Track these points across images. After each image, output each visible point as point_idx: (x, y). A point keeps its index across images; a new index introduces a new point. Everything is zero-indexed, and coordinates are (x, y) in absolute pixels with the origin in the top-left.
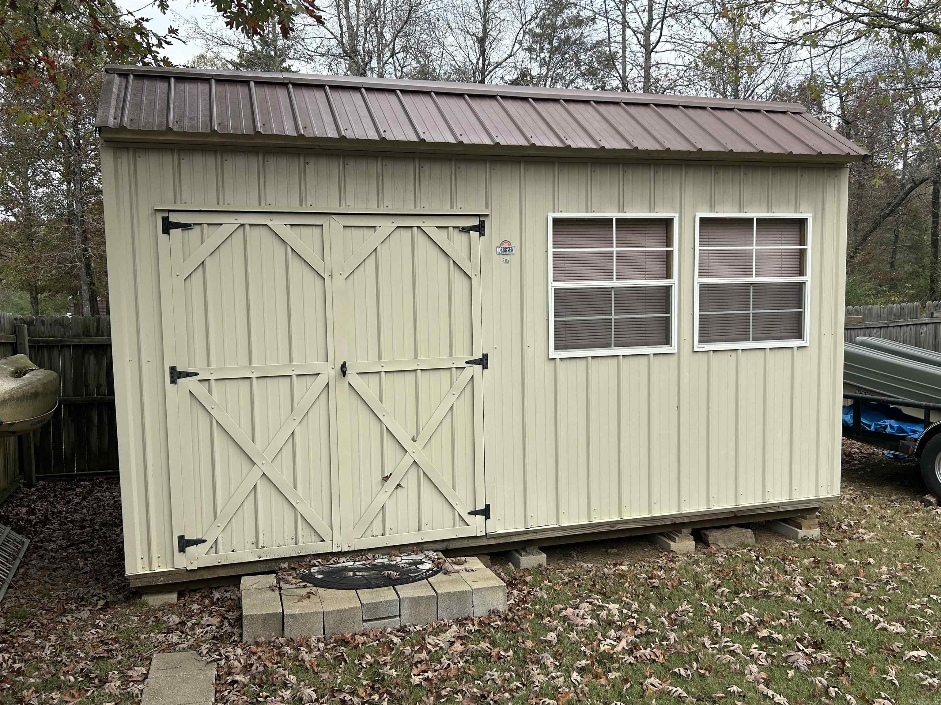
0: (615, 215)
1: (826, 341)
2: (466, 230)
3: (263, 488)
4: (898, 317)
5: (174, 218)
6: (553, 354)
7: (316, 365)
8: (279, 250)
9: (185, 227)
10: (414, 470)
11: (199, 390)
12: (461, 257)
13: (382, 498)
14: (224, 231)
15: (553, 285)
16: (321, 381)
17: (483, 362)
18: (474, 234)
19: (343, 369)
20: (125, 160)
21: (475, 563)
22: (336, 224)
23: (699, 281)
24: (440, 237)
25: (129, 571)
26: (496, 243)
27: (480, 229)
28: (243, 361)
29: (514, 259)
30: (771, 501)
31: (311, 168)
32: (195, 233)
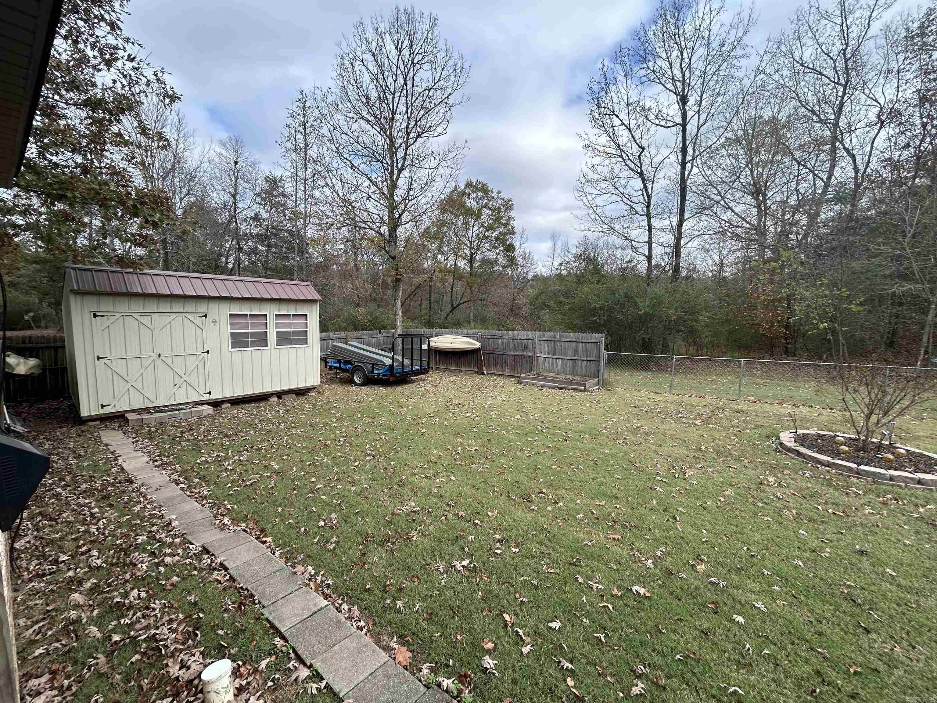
0: (249, 313)
1: (315, 345)
2: (201, 317)
3: (132, 389)
4: (372, 335)
5: (97, 314)
6: (230, 350)
7: (149, 354)
8: (136, 322)
9: (103, 316)
10: (185, 383)
11: (108, 362)
12: (200, 325)
13: (174, 390)
14: (116, 318)
15: (230, 331)
16: (152, 359)
17: (208, 352)
18: (204, 318)
19: (159, 355)
20: (79, 298)
21: (206, 406)
22: (156, 315)
23: (275, 330)
24: (192, 319)
25: (82, 415)
26: (211, 320)
27: (206, 316)
28: (124, 353)
29: (217, 324)
30: (300, 386)
31: (146, 300)
32: (106, 318)
